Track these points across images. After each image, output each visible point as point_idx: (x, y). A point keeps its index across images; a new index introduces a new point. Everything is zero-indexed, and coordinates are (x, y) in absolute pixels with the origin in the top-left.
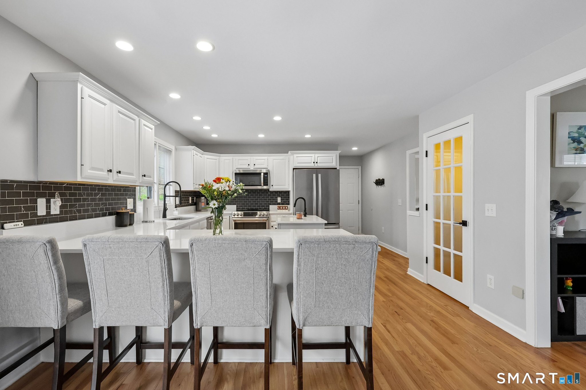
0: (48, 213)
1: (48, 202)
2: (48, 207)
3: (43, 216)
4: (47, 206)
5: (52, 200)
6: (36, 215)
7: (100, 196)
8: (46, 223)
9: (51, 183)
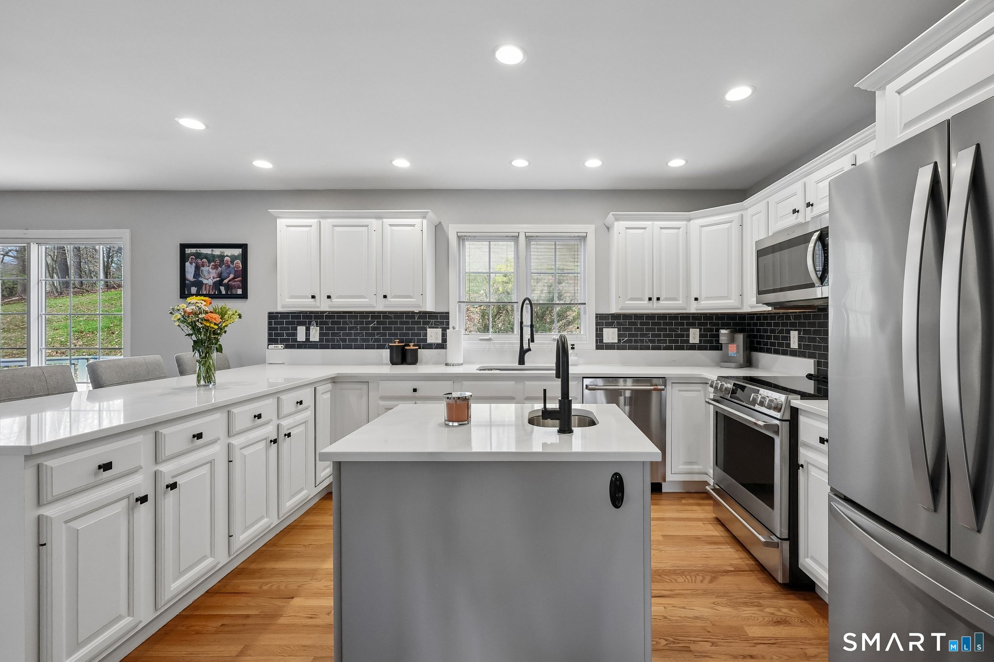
0: (308, 339)
1: (308, 329)
2: (308, 334)
3: (303, 342)
4: (306, 333)
5: (312, 328)
6: (296, 340)
7: (375, 325)
8: (305, 348)
9: (311, 312)
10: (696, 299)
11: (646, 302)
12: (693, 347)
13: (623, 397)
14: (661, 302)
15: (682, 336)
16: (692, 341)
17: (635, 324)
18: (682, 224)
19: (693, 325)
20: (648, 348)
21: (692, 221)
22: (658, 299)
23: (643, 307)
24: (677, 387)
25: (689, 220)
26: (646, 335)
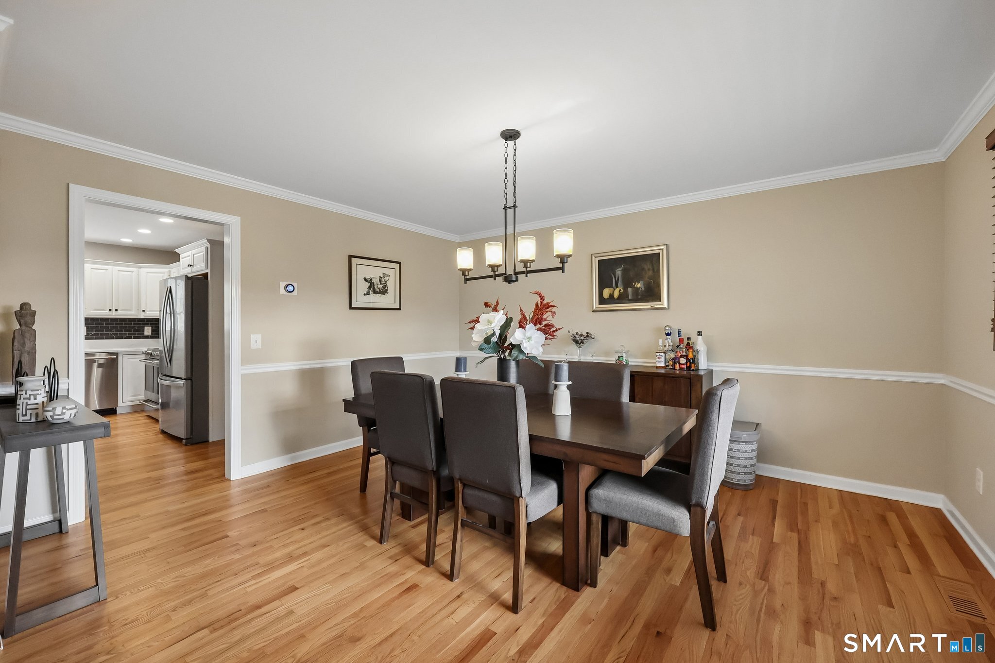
10: (144, 311)
11: (107, 311)
12: (147, 337)
13: (96, 363)
14: (119, 312)
15: (140, 331)
16: (146, 333)
17: (102, 324)
18: (136, 269)
19: (147, 325)
20: (112, 338)
21: (142, 269)
22: (116, 310)
23: (105, 314)
24: (126, 357)
25: (140, 268)
26: (110, 331)
